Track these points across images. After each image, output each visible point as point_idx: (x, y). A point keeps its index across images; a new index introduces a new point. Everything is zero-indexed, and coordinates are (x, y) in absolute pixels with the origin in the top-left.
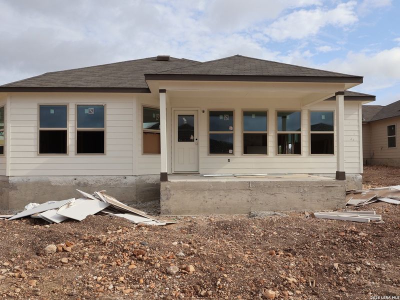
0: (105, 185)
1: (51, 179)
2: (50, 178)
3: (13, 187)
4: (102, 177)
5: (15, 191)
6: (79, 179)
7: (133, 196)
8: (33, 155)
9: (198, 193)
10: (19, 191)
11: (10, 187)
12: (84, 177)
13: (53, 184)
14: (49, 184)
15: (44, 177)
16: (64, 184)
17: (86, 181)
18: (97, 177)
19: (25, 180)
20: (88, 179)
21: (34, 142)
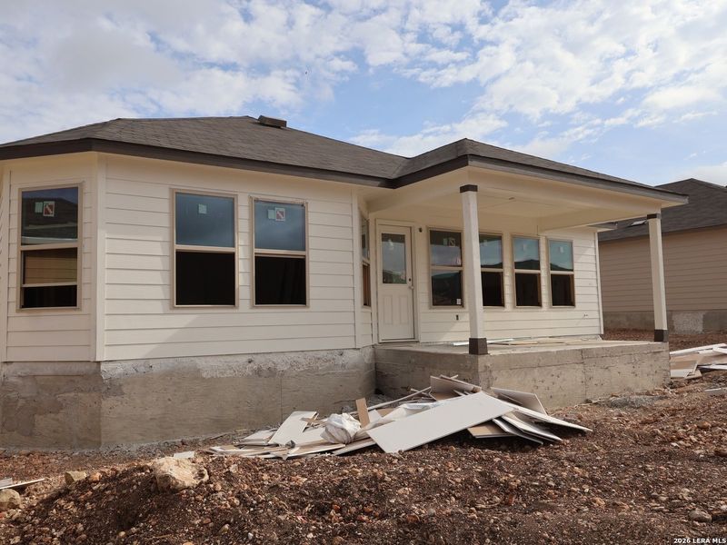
0: (307, 371)
1: (201, 363)
2: (197, 360)
3: (113, 388)
4: (301, 355)
5: (119, 398)
6: (258, 359)
7: (358, 390)
8: (158, 307)
9: (526, 374)
10: (126, 398)
11: (104, 389)
12: (267, 356)
13: (204, 375)
14: (195, 375)
15: (184, 360)
16: (229, 374)
17: (271, 365)
18: (292, 355)
19: (142, 369)
20: (276, 359)
21: (159, 276)
